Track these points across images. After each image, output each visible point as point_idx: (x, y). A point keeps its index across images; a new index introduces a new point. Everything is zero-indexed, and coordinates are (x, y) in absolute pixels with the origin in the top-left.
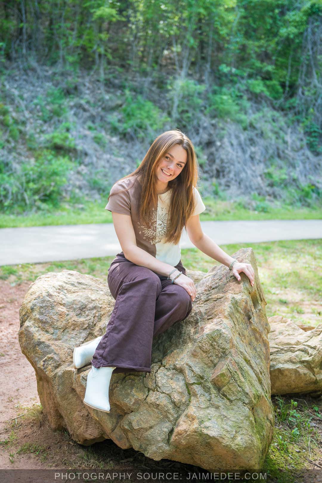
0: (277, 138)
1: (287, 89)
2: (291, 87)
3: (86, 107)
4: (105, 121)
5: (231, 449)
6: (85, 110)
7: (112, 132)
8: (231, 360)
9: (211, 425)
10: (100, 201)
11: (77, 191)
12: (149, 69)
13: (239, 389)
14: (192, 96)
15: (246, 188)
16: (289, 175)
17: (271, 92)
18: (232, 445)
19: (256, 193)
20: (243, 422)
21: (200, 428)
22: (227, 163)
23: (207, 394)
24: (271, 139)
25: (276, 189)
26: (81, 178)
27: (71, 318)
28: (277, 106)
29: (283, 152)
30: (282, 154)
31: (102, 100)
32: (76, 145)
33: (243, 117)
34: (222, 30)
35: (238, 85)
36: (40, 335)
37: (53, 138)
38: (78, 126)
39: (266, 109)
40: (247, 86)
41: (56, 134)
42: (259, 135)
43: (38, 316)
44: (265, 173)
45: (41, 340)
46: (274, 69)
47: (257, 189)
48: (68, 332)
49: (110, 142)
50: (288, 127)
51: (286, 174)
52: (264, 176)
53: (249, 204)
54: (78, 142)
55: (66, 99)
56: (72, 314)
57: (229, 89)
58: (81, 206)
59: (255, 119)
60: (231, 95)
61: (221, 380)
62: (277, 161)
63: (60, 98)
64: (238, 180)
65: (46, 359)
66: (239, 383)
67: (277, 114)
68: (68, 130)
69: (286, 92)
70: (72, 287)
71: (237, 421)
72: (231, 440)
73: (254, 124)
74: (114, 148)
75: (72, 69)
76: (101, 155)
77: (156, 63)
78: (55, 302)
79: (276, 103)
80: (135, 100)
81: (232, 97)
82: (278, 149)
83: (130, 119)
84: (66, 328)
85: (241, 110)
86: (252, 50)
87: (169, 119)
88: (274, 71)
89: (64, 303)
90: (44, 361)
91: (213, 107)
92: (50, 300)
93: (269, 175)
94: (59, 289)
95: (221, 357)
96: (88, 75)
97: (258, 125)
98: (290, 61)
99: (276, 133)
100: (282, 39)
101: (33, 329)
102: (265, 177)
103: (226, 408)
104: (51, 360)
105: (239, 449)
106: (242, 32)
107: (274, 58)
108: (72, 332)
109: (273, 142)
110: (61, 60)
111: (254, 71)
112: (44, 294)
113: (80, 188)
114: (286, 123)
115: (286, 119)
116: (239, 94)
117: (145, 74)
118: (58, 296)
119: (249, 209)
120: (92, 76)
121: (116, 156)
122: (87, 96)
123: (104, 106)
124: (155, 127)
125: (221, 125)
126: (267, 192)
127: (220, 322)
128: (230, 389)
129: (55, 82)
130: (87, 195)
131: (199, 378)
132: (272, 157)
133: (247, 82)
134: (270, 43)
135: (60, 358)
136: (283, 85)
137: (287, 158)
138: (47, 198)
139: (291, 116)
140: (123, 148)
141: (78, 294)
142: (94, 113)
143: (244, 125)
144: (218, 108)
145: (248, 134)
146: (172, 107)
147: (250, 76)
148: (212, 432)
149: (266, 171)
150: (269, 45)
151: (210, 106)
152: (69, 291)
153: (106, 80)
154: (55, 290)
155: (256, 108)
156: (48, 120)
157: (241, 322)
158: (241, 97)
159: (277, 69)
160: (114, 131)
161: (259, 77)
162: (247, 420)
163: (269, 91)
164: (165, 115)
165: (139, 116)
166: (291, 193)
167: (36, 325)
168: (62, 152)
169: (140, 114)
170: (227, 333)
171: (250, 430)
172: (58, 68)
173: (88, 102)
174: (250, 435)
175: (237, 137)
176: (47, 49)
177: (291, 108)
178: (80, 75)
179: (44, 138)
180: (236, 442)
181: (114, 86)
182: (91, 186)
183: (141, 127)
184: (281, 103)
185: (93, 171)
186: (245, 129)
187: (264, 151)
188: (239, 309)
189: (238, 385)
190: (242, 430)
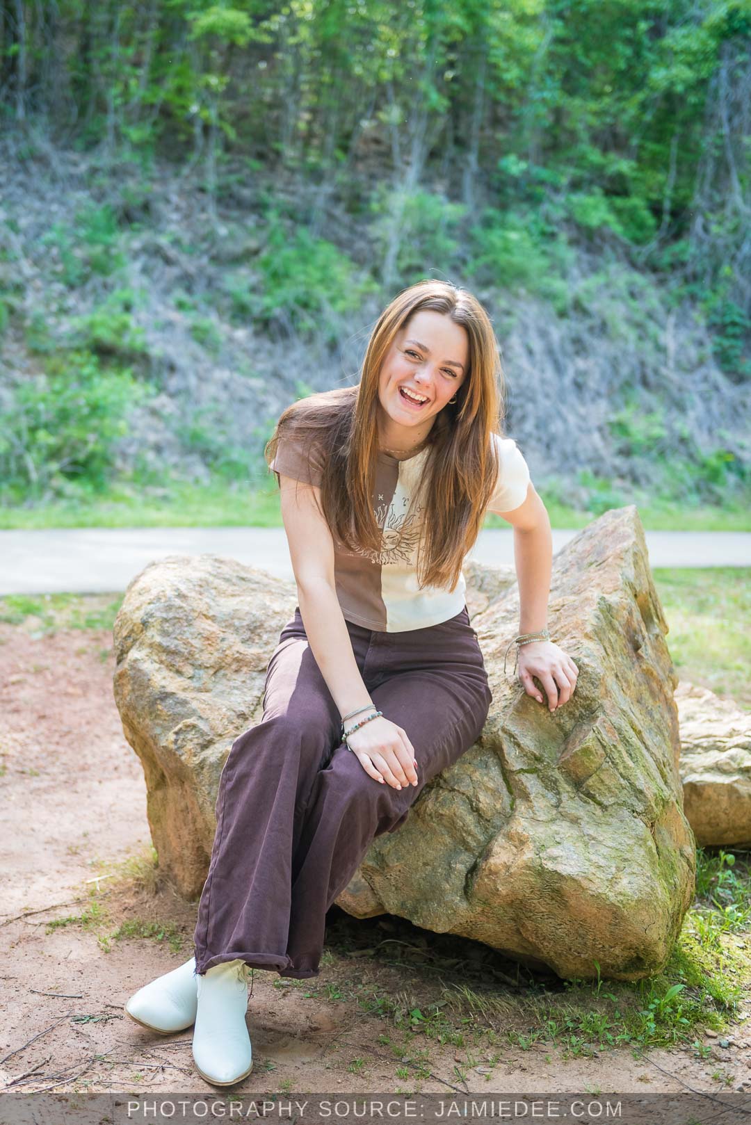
0: (641, 338)
1: (667, 218)
2: (674, 214)
3: (172, 253)
4: (218, 290)
5: (608, 902)
6: (168, 261)
7: (234, 317)
8: (604, 722)
9: (561, 854)
10: (206, 481)
11: (150, 456)
12: (326, 164)
13: (623, 782)
14: (433, 232)
15: (565, 457)
16: (669, 427)
17: (625, 225)
18: (610, 894)
19: (589, 470)
20: (632, 850)
21: (538, 860)
22: (517, 396)
23: (550, 795)
24: (626, 339)
25: (639, 462)
26: (161, 426)
27: (231, 647)
28: (641, 260)
29: (656, 372)
30: (652, 378)
31: (210, 237)
32: (146, 345)
33: (558, 285)
34: (507, 70)
35: (546, 207)
36: (164, 678)
37: (92, 326)
38: (153, 300)
39: (614, 267)
40: (568, 208)
41: (99, 317)
42: (597, 331)
43: (158, 639)
44: (611, 424)
45: (169, 690)
46: (634, 170)
47: (590, 461)
48: (225, 675)
49: (231, 340)
50: (669, 311)
51: (661, 425)
52: (607, 430)
53: (572, 495)
54: (152, 337)
55: (122, 231)
56: (232, 638)
57: (523, 215)
58: (160, 492)
59: (587, 291)
60: (527, 229)
61: (583, 762)
62: (641, 393)
63: (110, 231)
64: (545, 438)
65: (181, 729)
66: (622, 770)
67: (640, 280)
68: (128, 308)
69: (664, 226)
70: (227, 584)
71: (619, 847)
72: (607, 883)
73: (586, 304)
74: (239, 355)
75: (137, 160)
76: (208, 371)
77: (345, 149)
78: (193, 610)
79: (639, 253)
80: (292, 240)
81: (531, 234)
82: (643, 364)
83: (279, 285)
84: (221, 668)
85: (552, 267)
86: (580, 121)
87: (376, 287)
88: (634, 174)
89: (214, 616)
90: (176, 733)
91: (484, 260)
92: (184, 605)
93: (621, 427)
94: (201, 586)
95: (581, 716)
96: (177, 175)
97: (594, 306)
98: (674, 150)
99: (639, 326)
100: (656, 95)
101: (148, 667)
102: (611, 434)
103: (594, 821)
104: (192, 730)
105: (624, 902)
106: (558, 76)
107: (635, 142)
108: (235, 676)
109: (631, 347)
110: (109, 138)
111: (586, 174)
112: (170, 593)
113: (158, 449)
114: (663, 302)
115: (662, 291)
116: (549, 229)
117: (316, 175)
118: (201, 599)
119: (573, 507)
120: (187, 178)
121: (244, 374)
122: (173, 228)
123: (214, 251)
124: (341, 305)
125: (503, 303)
126: (615, 468)
127: (576, 645)
128: (602, 782)
129: (95, 191)
130: (175, 466)
131: (531, 759)
132: (628, 385)
133: (568, 200)
134: (623, 104)
135: (212, 729)
136: (656, 210)
137: (665, 388)
138: (79, 469)
139: (674, 284)
140: (262, 356)
141: (242, 598)
142: (192, 269)
143: (559, 304)
144: (495, 262)
145: (569, 328)
146: (383, 258)
147: (575, 186)
148: (564, 867)
149: (614, 418)
150: (623, 110)
151: (476, 256)
152: (221, 593)
153: (220, 188)
154: (192, 587)
155: (590, 263)
156: (78, 282)
157: (619, 652)
158: (552, 236)
159: (640, 169)
160: (240, 313)
161: (597, 190)
162: (640, 846)
163: (621, 222)
164: (365, 276)
165: (302, 278)
166: (673, 471)
167: (156, 658)
168: (114, 361)
169: (305, 272)
170: (593, 665)
171: (647, 867)
172: (105, 158)
173: (176, 242)
174: (648, 877)
175: (543, 334)
176: (75, 110)
177: (676, 265)
178: (156, 175)
179: (68, 325)
180: (618, 888)
181: (240, 204)
182: (183, 445)
183: (305, 305)
184: (650, 256)
185: (190, 409)
186: (562, 314)
187: (609, 371)
188: (616, 623)
189: (621, 774)
190: (630, 866)
